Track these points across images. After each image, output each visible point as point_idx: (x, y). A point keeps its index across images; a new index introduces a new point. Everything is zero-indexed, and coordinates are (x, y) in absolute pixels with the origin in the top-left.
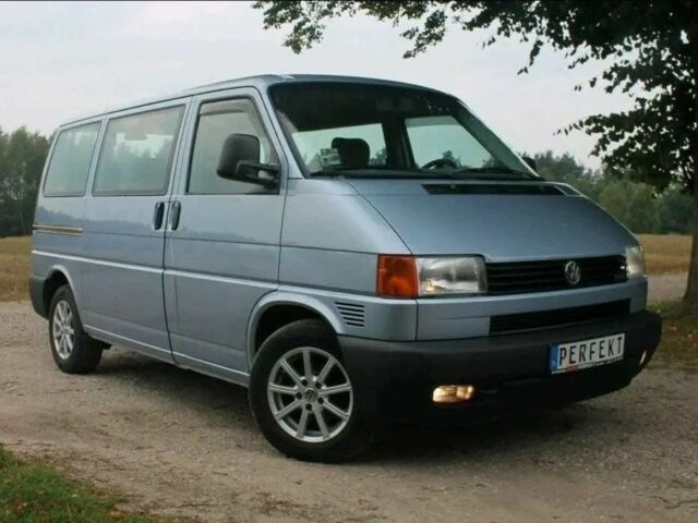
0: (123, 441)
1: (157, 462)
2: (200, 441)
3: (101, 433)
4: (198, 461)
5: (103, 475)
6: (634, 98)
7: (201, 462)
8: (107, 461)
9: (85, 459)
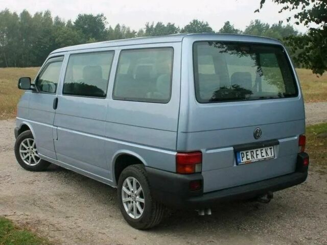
0: (60, 212)
1: (75, 226)
2: (94, 213)
3: (50, 207)
4: (93, 225)
5: (52, 234)
6: (309, 28)
7: (94, 226)
8: (53, 225)
9: (44, 224)
